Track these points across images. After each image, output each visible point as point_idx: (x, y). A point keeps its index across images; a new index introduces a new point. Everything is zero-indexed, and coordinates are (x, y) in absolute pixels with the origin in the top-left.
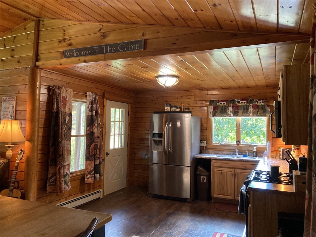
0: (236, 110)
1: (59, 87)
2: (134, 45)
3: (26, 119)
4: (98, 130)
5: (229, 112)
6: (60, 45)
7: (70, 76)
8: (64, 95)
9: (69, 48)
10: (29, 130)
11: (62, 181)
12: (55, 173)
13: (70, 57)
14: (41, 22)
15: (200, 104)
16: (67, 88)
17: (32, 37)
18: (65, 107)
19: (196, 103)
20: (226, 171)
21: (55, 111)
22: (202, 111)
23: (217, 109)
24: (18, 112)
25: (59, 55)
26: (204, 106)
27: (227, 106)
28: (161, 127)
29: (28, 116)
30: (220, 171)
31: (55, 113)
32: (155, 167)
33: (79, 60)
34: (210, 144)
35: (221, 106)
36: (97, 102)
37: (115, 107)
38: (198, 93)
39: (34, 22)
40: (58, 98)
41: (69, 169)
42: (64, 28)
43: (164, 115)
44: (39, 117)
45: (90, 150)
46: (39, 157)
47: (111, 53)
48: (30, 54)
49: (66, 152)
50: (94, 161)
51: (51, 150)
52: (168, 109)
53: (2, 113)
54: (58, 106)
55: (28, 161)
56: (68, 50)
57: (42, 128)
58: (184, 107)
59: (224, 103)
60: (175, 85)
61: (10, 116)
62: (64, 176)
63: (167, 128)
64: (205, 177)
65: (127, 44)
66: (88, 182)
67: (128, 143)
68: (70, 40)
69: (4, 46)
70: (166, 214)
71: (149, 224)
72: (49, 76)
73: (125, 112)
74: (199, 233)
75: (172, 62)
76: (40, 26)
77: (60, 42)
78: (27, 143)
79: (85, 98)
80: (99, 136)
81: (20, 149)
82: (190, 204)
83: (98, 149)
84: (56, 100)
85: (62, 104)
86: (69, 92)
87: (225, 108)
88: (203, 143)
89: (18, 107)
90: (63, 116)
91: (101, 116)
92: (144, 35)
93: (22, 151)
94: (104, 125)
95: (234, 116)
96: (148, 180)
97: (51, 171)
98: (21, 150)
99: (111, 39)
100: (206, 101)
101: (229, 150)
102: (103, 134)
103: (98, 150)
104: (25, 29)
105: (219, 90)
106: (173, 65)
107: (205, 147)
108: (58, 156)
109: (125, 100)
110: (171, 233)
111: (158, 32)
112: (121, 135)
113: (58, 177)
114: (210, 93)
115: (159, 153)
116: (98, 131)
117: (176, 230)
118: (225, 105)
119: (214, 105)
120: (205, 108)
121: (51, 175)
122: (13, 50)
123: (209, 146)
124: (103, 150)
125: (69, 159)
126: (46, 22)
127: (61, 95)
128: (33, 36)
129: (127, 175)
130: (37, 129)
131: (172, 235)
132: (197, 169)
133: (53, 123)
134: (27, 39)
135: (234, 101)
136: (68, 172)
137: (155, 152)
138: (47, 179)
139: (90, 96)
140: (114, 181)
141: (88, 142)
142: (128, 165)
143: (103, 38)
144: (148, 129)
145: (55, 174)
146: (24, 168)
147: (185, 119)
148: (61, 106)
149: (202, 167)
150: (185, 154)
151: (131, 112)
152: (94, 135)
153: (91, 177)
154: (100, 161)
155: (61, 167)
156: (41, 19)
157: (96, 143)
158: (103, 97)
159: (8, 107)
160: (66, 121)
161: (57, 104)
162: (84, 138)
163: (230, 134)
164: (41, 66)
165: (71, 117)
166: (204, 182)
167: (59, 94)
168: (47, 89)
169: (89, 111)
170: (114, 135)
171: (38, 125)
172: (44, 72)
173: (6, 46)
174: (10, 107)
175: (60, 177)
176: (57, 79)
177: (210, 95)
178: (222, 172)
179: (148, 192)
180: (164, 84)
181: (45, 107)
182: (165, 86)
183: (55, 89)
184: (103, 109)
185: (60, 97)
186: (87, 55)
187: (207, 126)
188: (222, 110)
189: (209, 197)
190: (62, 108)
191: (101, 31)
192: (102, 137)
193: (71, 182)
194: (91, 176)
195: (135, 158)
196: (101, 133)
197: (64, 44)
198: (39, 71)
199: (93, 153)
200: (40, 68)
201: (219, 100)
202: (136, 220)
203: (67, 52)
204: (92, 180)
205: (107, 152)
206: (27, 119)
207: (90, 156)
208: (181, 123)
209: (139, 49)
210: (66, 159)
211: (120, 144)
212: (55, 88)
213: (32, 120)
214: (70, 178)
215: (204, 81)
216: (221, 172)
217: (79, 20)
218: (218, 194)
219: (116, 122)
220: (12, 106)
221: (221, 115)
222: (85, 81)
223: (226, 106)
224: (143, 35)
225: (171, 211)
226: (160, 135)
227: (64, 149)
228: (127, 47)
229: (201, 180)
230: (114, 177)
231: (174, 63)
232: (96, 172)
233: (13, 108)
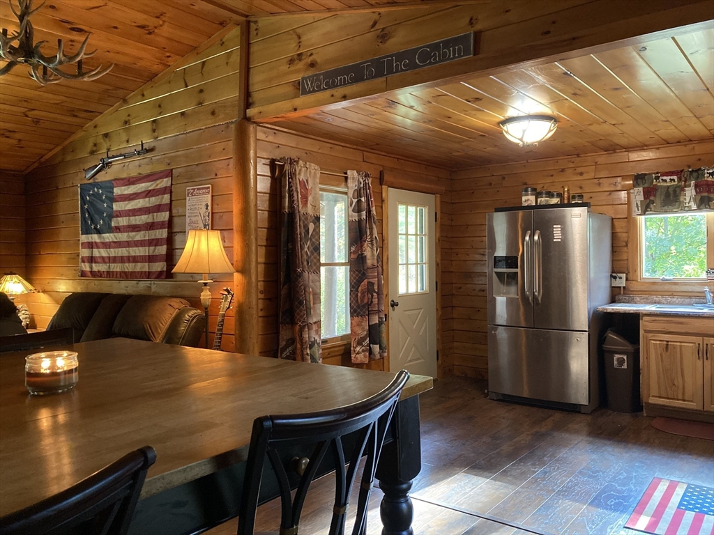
0: (706, 194)
1: (292, 162)
2: (451, 49)
3: (232, 229)
4: (372, 252)
5: (688, 201)
6: (292, 69)
7: (312, 137)
8: (302, 177)
9: (310, 73)
10: (239, 250)
11: (307, 354)
12: (291, 339)
13: (314, 91)
14: (252, 24)
15: (610, 184)
16: (308, 163)
17: (236, 59)
18: (305, 203)
19: (599, 184)
20: (680, 342)
21: (287, 211)
22: (615, 203)
23: (655, 196)
24: (216, 216)
25: (289, 89)
26: (618, 189)
27: (680, 186)
28: (512, 243)
29: (236, 221)
30: (665, 343)
31: (286, 215)
32: (502, 335)
33: (332, 96)
34: (637, 281)
35: (665, 186)
36: (368, 191)
37: (407, 203)
38: (603, 159)
39: (239, 28)
40: (292, 184)
41: (318, 332)
42: (299, 31)
43: (521, 213)
44: (256, 224)
45: (359, 294)
46: (261, 306)
47: (400, 72)
48: (233, 94)
49: (311, 297)
50: (367, 317)
51: (284, 292)
52: (529, 199)
53: (188, 220)
54: (291, 202)
55: (241, 312)
56: (309, 77)
57: (264, 247)
58: (568, 193)
59: (674, 180)
60: (547, 140)
61: (202, 226)
62: (310, 345)
63: (527, 243)
64: (625, 357)
65: (436, 47)
66: (358, 362)
67: (436, 282)
68: (311, 55)
69: (184, 85)
70: (531, 435)
71: (495, 452)
72: (271, 138)
73: (429, 213)
74: (615, 477)
75: (541, 79)
76: (251, 32)
77: (291, 61)
78: (237, 277)
79: (344, 184)
80: (376, 264)
81: (225, 288)
82: (589, 418)
83: (375, 292)
84: (287, 188)
85: (300, 196)
86: (313, 171)
87: (675, 191)
88: (618, 279)
89: (215, 206)
90: (303, 222)
91: (377, 223)
92: (473, 21)
93: (229, 292)
94: (385, 242)
95: (699, 208)
96: (487, 364)
97: (285, 335)
98: (227, 290)
99: (399, 41)
100: (624, 178)
101: (686, 294)
102: (382, 261)
103: (375, 294)
104: (222, 45)
105: (658, 149)
106: (542, 88)
107: (624, 287)
108: (297, 303)
109: (428, 186)
110: (546, 473)
111: (507, 12)
112: (422, 264)
113: (299, 346)
114: (635, 156)
115: (510, 302)
116: (373, 255)
117: (558, 468)
118: (676, 183)
119: (646, 185)
120: (623, 194)
121: (284, 343)
122: (201, 91)
123: (634, 286)
124: (385, 295)
125: (318, 312)
126: (263, 22)
127: (297, 177)
128: (239, 57)
129: (437, 352)
130: (254, 248)
131: (548, 476)
132: (605, 339)
133: (283, 237)
134: (227, 63)
135: (700, 172)
136: (317, 338)
137: (501, 302)
138: (277, 350)
139: (353, 178)
140: (411, 363)
141: (355, 278)
142: (438, 330)
143: (381, 42)
144: (481, 251)
145: (292, 341)
146: (233, 327)
147: (571, 221)
148: (298, 201)
149: (618, 333)
150: (575, 303)
151: (441, 213)
152: (366, 262)
153: (363, 351)
154: (379, 318)
155: (304, 326)
156: (250, 19)
157: (370, 280)
158: (381, 180)
159: (197, 207)
160: (308, 233)
161: (291, 196)
162: (346, 269)
163: (686, 267)
164: (255, 117)
165: (318, 224)
166: (623, 367)
167: (292, 175)
168: (268, 167)
169: (353, 211)
170: (407, 264)
171: (256, 240)
172: (261, 131)
173: (188, 84)
174: (200, 206)
175: (302, 346)
176: (287, 145)
177: (634, 163)
178: (669, 343)
179: (488, 389)
180: (520, 137)
181: (267, 203)
182: (524, 144)
183: (284, 165)
184: (382, 207)
185: (294, 182)
186: (349, 83)
187: (628, 237)
188: (667, 195)
189: (636, 404)
190: (301, 206)
191: (377, 25)
192: (382, 267)
193: (323, 359)
194: (363, 348)
195: (455, 316)
196: (380, 258)
197: (300, 65)
198: (252, 127)
199: (366, 301)
200: (255, 122)
201: (658, 173)
202: (464, 444)
203: (307, 81)
204: (365, 356)
205: (393, 301)
206: (234, 228)
207: (358, 307)
208: (564, 231)
209: (462, 56)
210: (312, 311)
211: (419, 285)
212: (285, 163)
213: (245, 230)
214: (321, 351)
215: (620, 127)
216: (667, 345)
217: (329, 10)
218: (660, 397)
219: (409, 237)
220: (204, 204)
221: (666, 208)
222: (343, 146)
223: (677, 186)
224: (471, 23)
225: (543, 430)
226: (511, 261)
227: (307, 289)
228: (435, 54)
229: (615, 362)
230: (411, 354)
231: (545, 81)
232: (372, 342)
233: (207, 209)
